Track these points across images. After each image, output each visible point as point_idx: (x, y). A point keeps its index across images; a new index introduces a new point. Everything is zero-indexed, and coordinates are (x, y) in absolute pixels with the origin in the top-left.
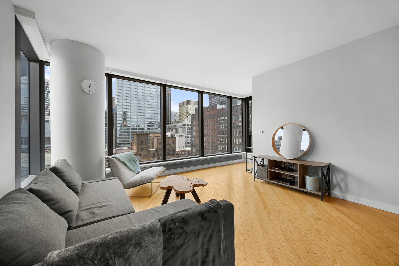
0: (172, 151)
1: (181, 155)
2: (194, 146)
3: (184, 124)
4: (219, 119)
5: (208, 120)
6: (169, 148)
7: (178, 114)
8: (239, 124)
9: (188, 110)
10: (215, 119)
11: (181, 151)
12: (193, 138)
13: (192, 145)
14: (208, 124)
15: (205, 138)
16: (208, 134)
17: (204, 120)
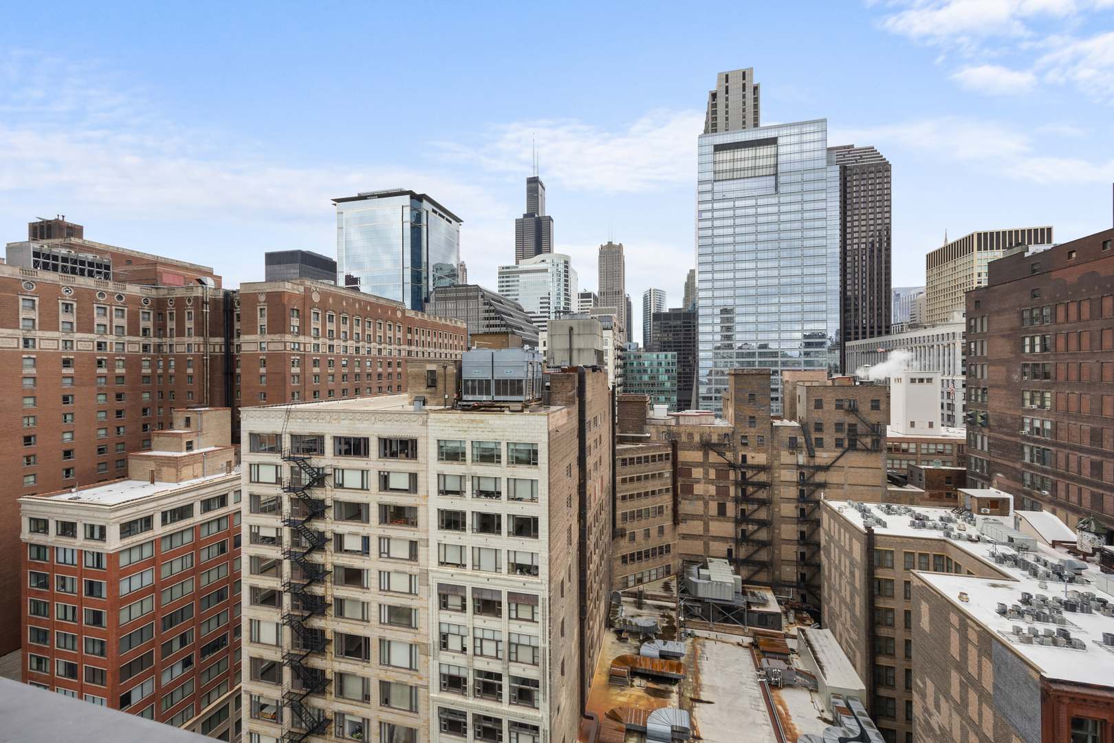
0: (867, 436)
1: (916, 454)
2: (982, 425)
3: (945, 333)
5: (1073, 309)
6: (855, 425)
7: (925, 294)
9: (976, 275)
11: (918, 442)
12: (980, 392)
13: (969, 419)
14: (1072, 325)
15: (1048, 395)
16: (1073, 376)
17: (1046, 311)
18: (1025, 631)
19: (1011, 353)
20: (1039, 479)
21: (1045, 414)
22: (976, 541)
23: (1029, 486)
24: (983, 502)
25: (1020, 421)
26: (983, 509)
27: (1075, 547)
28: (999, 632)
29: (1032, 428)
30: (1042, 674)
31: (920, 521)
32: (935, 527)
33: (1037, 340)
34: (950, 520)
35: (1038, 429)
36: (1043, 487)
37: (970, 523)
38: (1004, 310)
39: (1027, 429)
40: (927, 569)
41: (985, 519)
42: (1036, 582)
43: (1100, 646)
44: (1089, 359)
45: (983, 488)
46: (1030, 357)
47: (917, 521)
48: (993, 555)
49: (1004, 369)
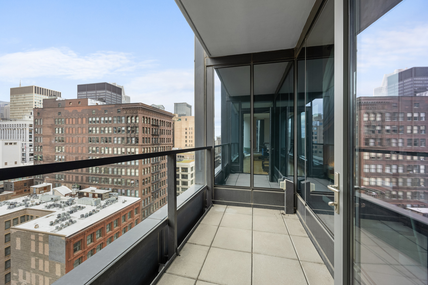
2: (40, 160)
4: (90, 119)
5: (71, 120)
7: (9, 106)
8: (122, 129)
9: (34, 103)
10: (84, 120)
12: (39, 147)
13: (35, 158)
14: (70, 125)
15: (63, 147)
16: (71, 141)
17: (63, 120)
18: (60, 226)
19: (52, 133)
20: (61, 176)
21: (63, 154)
22: (39, 204)
23: (57, 179)
24: (40, 189)
25: (54, 157)
26: (41, 192)
27: (71, 194)
28: (51, 231)
29: (58, 159)
30: (66, 236)
31: (13, 205)
32: (21, 205)
33: (60, 129)
34: (27, 200)
35: (60, 159)
36: (62, 178)
37: (36, 198)
38: (49, 118)
39: (57, 159)
40: (17, 223)
41: (42, 195)
42: (61, 209)
43: (80, 219)
44: (75, 136)
45: (40, 184)
46: (58, 135)
47: (11, 206)
48: (46, 206)
49: (49, 139)
